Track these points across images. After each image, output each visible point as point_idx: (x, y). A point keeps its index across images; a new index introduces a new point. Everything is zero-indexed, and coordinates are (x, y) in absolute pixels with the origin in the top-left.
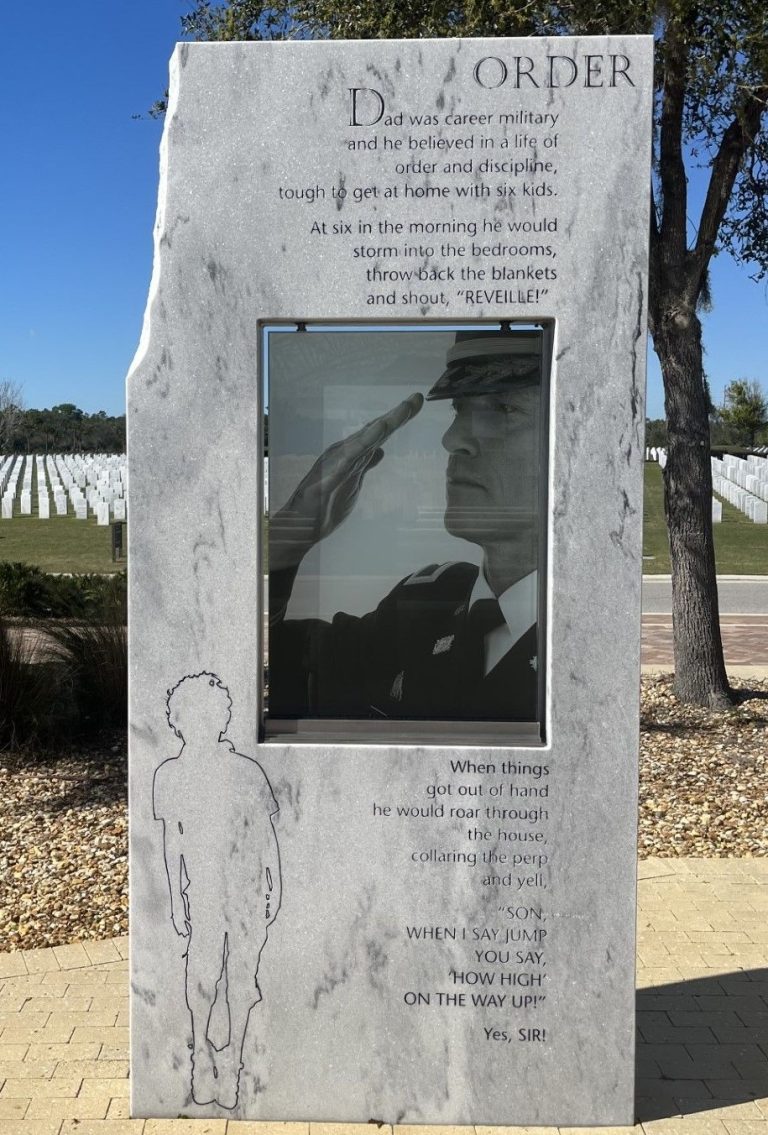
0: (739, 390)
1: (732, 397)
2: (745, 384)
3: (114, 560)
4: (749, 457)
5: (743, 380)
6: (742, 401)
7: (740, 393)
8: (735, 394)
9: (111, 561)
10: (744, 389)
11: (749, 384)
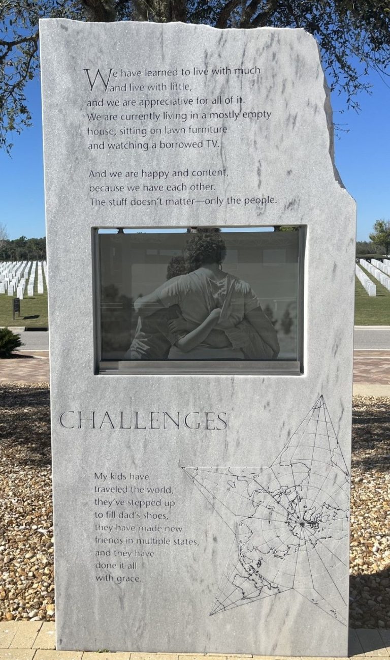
0: (380, 225)
1: (376, 229)
2: (383, 222)
3: (14, 319)
4: (385, 260)
5: (382, 220)
6: (382, 231)
7: (381, 227)
8: (378, 227)
9: (12, 319)
10: (383, 225)
11: (385, 222)
